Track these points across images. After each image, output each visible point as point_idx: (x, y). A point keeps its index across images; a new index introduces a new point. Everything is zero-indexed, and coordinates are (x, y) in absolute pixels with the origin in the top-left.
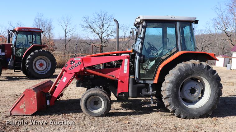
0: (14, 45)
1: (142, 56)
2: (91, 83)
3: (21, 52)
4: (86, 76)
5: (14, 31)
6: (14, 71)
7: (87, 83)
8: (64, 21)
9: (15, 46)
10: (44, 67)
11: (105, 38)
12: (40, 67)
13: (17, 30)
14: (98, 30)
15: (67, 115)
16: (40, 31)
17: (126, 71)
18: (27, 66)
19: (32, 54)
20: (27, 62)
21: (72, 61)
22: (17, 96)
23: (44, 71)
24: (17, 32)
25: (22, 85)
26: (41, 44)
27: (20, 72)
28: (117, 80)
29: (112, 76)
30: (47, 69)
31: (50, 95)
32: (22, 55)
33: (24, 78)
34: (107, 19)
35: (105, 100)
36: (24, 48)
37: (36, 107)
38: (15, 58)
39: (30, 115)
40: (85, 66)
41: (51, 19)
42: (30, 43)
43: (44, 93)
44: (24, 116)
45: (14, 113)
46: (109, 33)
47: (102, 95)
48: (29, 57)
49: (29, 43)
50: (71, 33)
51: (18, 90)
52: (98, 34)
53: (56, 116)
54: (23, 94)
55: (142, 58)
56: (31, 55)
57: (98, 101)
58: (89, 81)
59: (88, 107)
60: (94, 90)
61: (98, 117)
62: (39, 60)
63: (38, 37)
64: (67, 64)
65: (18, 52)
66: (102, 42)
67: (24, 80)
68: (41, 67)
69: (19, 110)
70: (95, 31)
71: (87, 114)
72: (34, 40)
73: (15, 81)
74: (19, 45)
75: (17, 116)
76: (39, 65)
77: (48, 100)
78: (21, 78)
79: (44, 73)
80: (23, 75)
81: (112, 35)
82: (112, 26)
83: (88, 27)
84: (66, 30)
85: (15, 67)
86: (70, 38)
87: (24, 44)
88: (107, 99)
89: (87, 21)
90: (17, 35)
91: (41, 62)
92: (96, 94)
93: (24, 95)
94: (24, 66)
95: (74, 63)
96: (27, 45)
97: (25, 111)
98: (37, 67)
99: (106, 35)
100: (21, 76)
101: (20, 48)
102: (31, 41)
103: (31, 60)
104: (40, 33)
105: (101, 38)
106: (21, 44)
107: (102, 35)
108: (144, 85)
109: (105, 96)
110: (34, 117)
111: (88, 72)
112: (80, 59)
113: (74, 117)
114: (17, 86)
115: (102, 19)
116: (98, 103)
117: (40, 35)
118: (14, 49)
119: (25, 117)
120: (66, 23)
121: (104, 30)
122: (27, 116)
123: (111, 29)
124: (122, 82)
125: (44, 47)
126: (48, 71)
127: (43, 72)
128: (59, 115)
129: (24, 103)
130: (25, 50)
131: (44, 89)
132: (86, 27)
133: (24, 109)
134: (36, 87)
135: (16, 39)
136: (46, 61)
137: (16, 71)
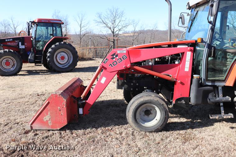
0: (33, 38)
1: (213, 48)
2: (137, 84)
3: (42, 46)
4: (130, 74)
5: (33, 22)
6: (35, 65)
7: (132, 84)
8: (79, 17)
9: (35, 38)
10: (66, 60)
11: (117, 33)
12: (61, 60)
13: (36, 21)
14: (110, 25)
15: (107, 128)
16: (60, 22)
17: (188, 69)
18: (48, 60)
19: (53, 46)
20: (48, 55)
21: (114, 54)
22: (38, 95)
23: (66, 64)
24: (36, 24)
25: (44, 80)
26: (62, 36)
27: (40, 65)
28: (175, 80)
29: (169, 76)
30: (69, 62)
31: (84, 101)
32: (42, 48)
33: (45, 72)
34: (119, 15)
35: (163, 110)
36: (44, 40)
37: (66, 119)
38: (35, 51)
39: (57, 130)
40: (132, 62)
41: (67, 15)
42: (51, 35)
43: (75, 98)
44: (49, 130)
45: (35, 126)
46: (120, 27)
47: (159, 102)
48: (50, 50)
49: (49, 36)
50: (85, 28)
51: (40, 87)
52: (110, 28)
53: (93, 131)
54: (47, 102)
55: (213, 50)
56: (52, 48)
57: (151, 110)
58: (134, 82)
59: (138, 119)
60: (147, 96)
61: (151, 132)
62: (60, 53)
63: (58, 29)
64: (107, 59)
65: (38, 45)
66: (114, 36)
67: (46, 74)
68: (63, 61)
69: (43, 122)
70: (107, 26)
71: (136, 128)
72: (54, 32)
73: (36, 75)
74: (40, 38)
75: (40, 130)
76: (60, 59)
77: (80, 108)
78: (42, 72)
79: (66, 67)
80: (44, 68)
81: (123, 29)
82: (123, 21)
83: (101, 22)
84: (81, 25)
85: (36, 61)
86: (84, 32)
87: (44, 36)
88: (165, 108)
89: (100, 17)
90: (37, 27)
91: (62, 55)
92: (150, 102)
93: (49, 103)
94: (45, 60)
95: (117, 57)
96: (47, 38)
97: (50, 123)
98: (59, 61)
99: (118, 29)
100: (42, 69)
101: (40, 41)
102: (52, 33)
103: (52, 53)
104: (60, 24)
105: (113, 32)
106: (41, 36)
107: (114, 29)
108: (212, 88)
109: (163, 104)
110: (62, 132)
111: (136, 70)
112: (125, 52)
113: (118, 133)
114: (38, 82)
115: (114, 15)
116: (151, 113)
117: (61, 27)
118: (34, 41)
119: (51, 132)
120: (81, 19)
121: (116, 25)
122: (53, 132)
123: (122, 24)
124: (182, 83)
125: (66, 39)
126: (69, 64)
127: (64, 66)
128: (97, 128)
129: (49, 113)
130: (45, 43)
131: (74, 92)
132: (99, 22)
133: (49, 122)
134: (64, 91)
135: (36, 31)
136: (68, 54)
137: (37, 65)
